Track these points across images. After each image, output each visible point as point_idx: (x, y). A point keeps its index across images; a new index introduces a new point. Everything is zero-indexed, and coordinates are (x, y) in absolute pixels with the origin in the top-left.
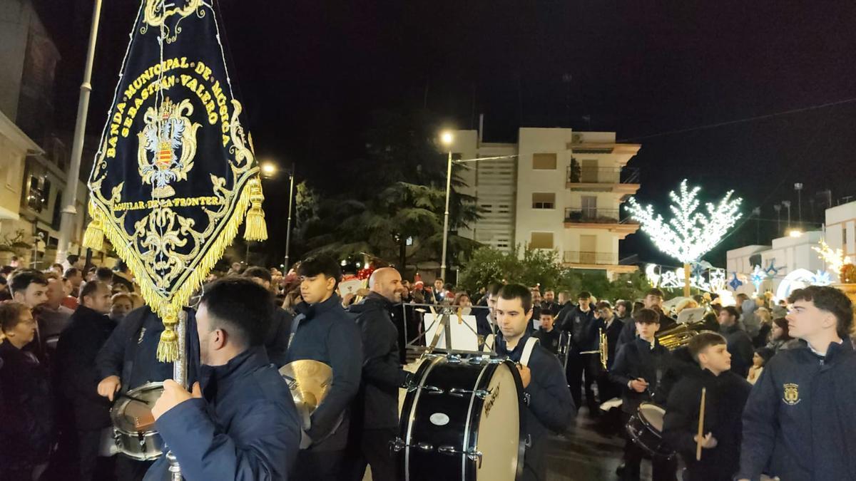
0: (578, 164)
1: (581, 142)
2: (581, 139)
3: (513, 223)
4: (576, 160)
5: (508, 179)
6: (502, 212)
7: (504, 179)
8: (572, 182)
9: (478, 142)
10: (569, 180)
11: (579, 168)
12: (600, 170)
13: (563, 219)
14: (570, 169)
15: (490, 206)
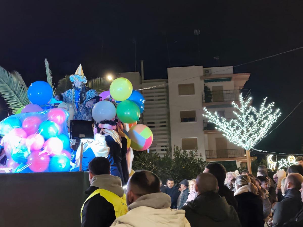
0: (209, 89)
1: (210, 75)
2: (210, 73)
3: (169, 134)
4: (208, 87)
5: (164, 103)
6: (162, 126)
7: (161, 103)
8: (206, 102)
9: (141, 79)
10: (204, 101)
11: (210, 92)
12: (224, 92)
13: (203, 128)
14: (204, 93)
15: (153, 123)
